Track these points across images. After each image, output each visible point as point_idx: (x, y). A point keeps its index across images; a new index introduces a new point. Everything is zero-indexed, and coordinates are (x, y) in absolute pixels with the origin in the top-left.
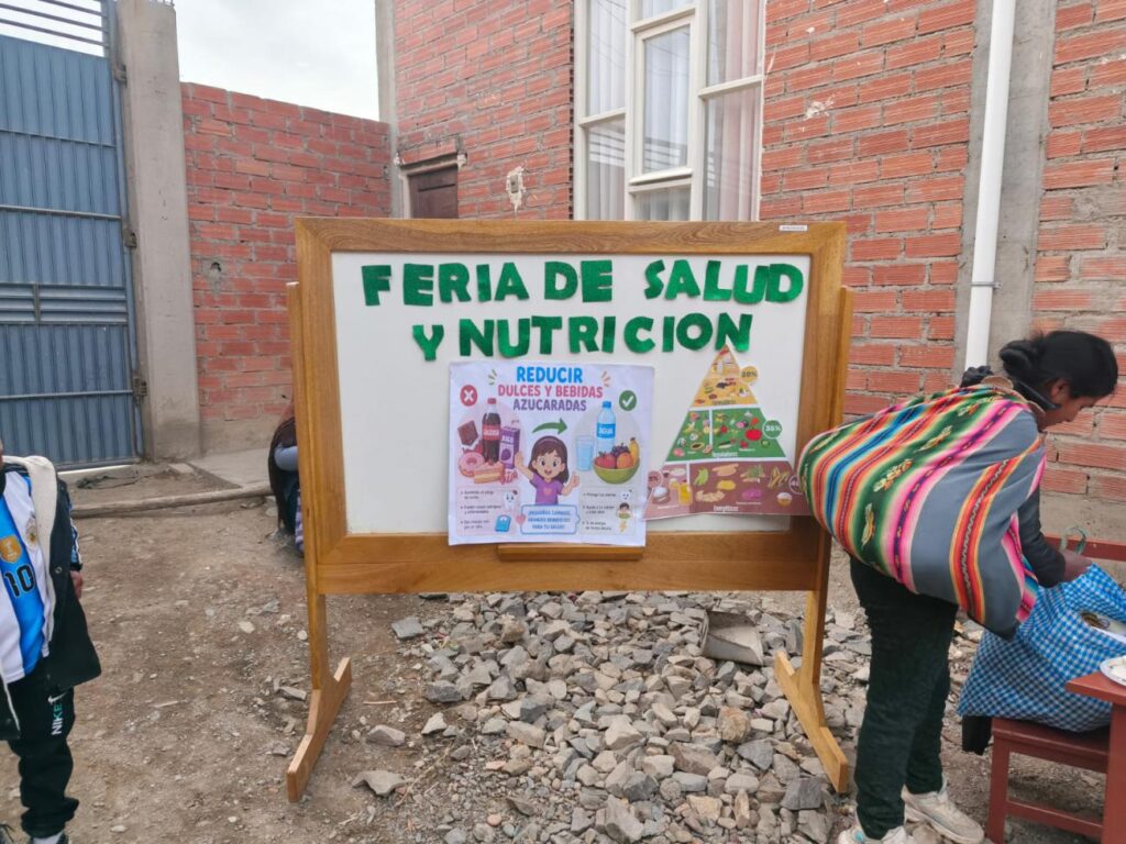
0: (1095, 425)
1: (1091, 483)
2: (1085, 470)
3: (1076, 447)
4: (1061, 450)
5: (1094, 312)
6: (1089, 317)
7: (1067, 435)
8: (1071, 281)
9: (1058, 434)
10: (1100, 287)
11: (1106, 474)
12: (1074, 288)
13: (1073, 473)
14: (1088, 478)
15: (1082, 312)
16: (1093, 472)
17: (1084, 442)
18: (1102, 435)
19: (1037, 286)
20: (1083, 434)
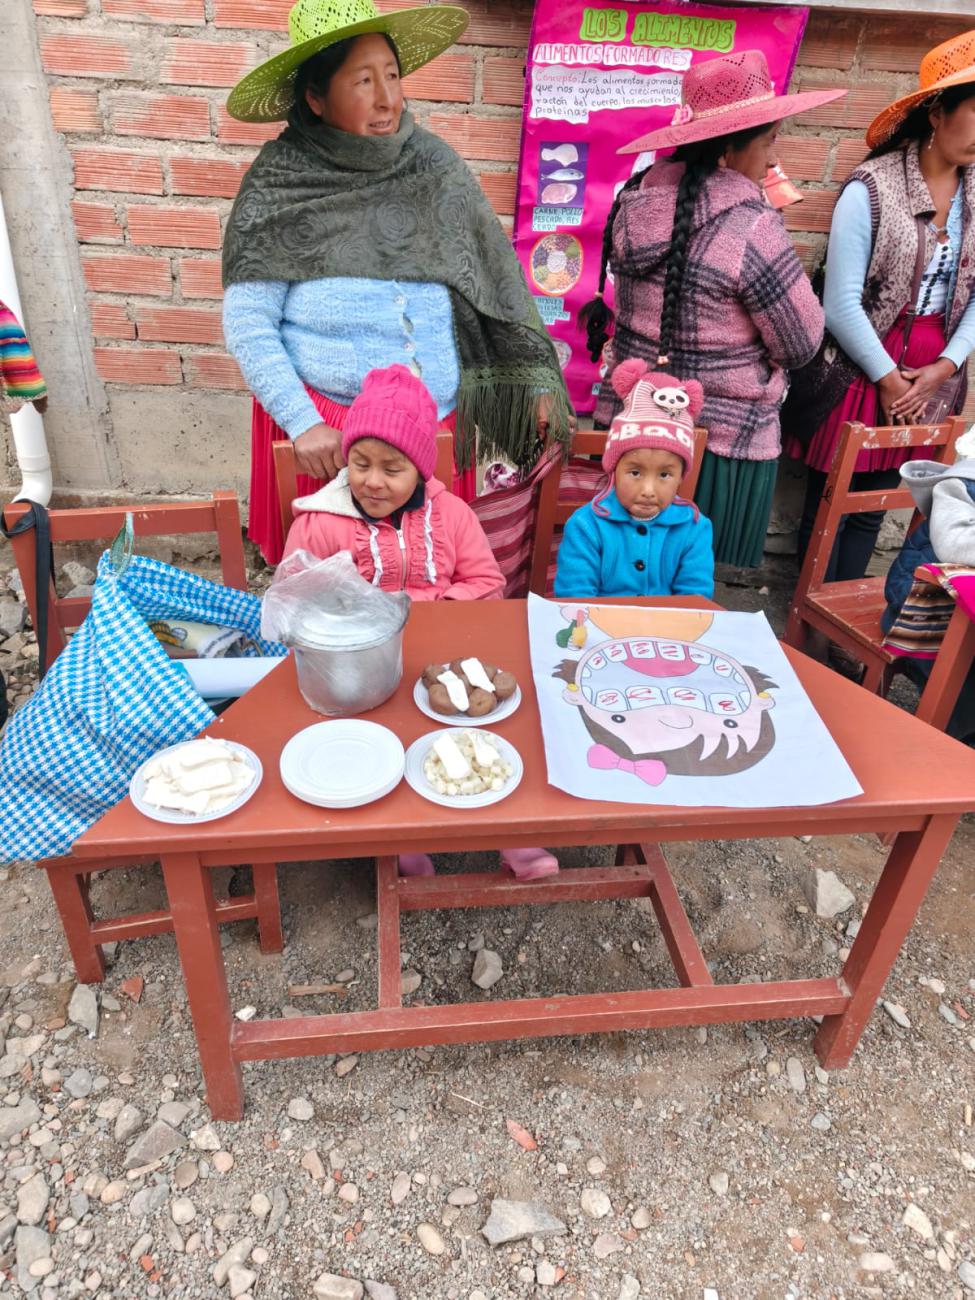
0: (174, 278)
1: (187, 367)
2: (175, 349)
3: (158, 315)
4: (139, 320)
5: (136, 83)
6: (130, 91)
7: (142, 295)
8: (92, 19)
9: (129, 295)
10: (135, 35)
11: (202, 352)
12: (98, 32)
13: (159, 353)
14: (182, 360)
15: (120, 82)
16: (185, 350)
17: (164, 306)
18: (186, 294)
19: (41, 23)
20: (162, 293)
